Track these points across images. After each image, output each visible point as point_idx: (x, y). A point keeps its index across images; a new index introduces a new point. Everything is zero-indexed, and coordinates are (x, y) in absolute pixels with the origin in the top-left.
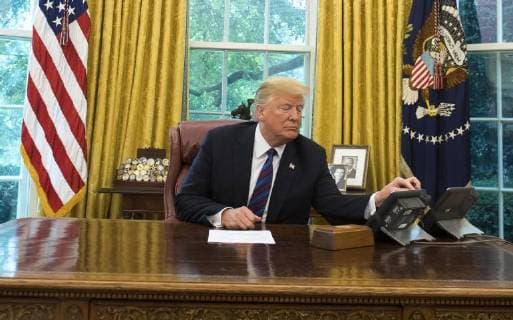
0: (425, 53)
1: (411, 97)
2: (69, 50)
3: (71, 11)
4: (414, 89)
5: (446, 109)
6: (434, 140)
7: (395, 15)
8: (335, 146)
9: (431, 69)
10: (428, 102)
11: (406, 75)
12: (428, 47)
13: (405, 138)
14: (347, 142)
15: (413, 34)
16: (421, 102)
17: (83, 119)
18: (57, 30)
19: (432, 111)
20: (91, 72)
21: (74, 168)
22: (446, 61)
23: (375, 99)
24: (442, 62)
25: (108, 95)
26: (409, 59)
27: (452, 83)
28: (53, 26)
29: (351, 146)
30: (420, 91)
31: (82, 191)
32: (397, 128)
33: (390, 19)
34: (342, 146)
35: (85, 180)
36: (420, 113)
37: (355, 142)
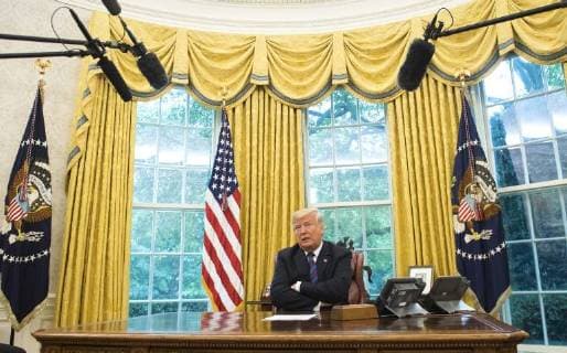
0: (467, 196)
1: (460, 228)
2: (228, 213)
3: (228, 189)
4: (462, 222)
5: (487, 234)
6: (480, 257)
7: (445, 172)
8: (411, 267)
9: (472, 206)
10: (472, 230)
11: (455, 212)
12: (468, 191)
13: (459, 257)
14: (419, 264)
15: (457, 184)
16: (467, 231)
17: (240, 259)
18: (220, 202)
19: (477, 236)
20: (244, 227)
21: (235, 291)
22: (483, 200)
23: (437, 231)
24: (480, 200)
25: (256, 242)
26: (456, 201)
27: (488, 216)
28: (217, 199)
29: (423, 266)
30: (466, 223)
31: (242, 305)
32: (453, 251)
33: (442, 175)
34: (416, 267)
35: (243, 298)
36: (468, 239)
37: (425, 263)
